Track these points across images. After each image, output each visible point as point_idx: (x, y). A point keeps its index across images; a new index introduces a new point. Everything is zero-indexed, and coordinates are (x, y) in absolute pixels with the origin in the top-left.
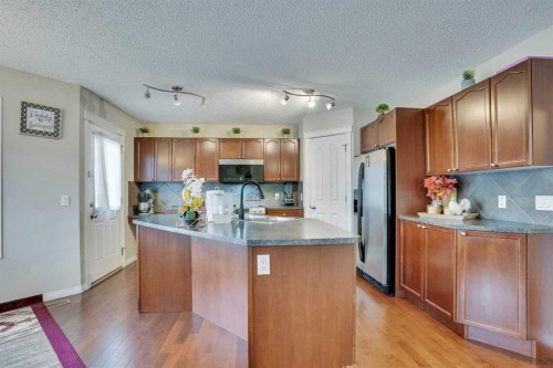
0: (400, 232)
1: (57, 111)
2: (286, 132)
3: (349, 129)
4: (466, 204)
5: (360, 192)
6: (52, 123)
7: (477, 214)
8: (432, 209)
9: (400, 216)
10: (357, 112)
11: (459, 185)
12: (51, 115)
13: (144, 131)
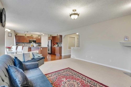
0: (52, 48)
1: (12, 34)
2: (39, 36)
3: (47, 37)
4: (57, 45)
5: (48, 44)
6: (11, 35)
7: (58, 46)
8: (55, 46)
9: (52, 46)
10: (48, 35)
11: (57, 43)
12: (11, 34)
13: (16, 34)
